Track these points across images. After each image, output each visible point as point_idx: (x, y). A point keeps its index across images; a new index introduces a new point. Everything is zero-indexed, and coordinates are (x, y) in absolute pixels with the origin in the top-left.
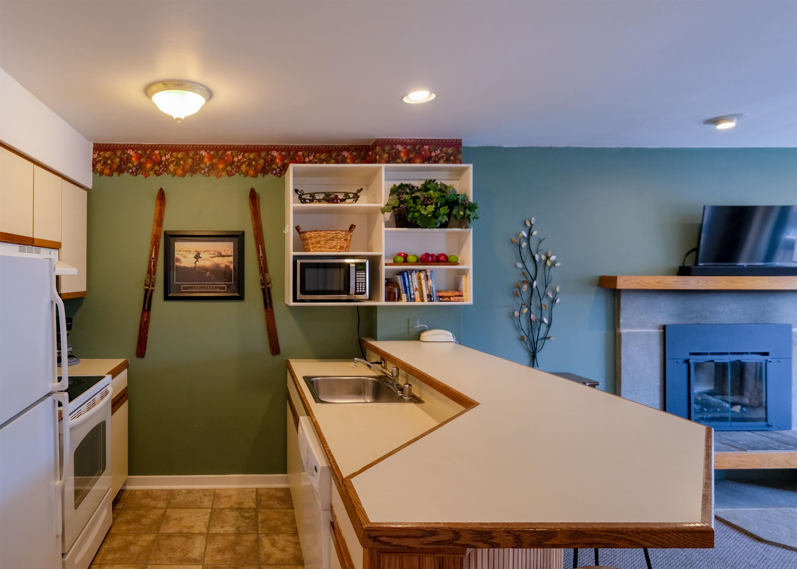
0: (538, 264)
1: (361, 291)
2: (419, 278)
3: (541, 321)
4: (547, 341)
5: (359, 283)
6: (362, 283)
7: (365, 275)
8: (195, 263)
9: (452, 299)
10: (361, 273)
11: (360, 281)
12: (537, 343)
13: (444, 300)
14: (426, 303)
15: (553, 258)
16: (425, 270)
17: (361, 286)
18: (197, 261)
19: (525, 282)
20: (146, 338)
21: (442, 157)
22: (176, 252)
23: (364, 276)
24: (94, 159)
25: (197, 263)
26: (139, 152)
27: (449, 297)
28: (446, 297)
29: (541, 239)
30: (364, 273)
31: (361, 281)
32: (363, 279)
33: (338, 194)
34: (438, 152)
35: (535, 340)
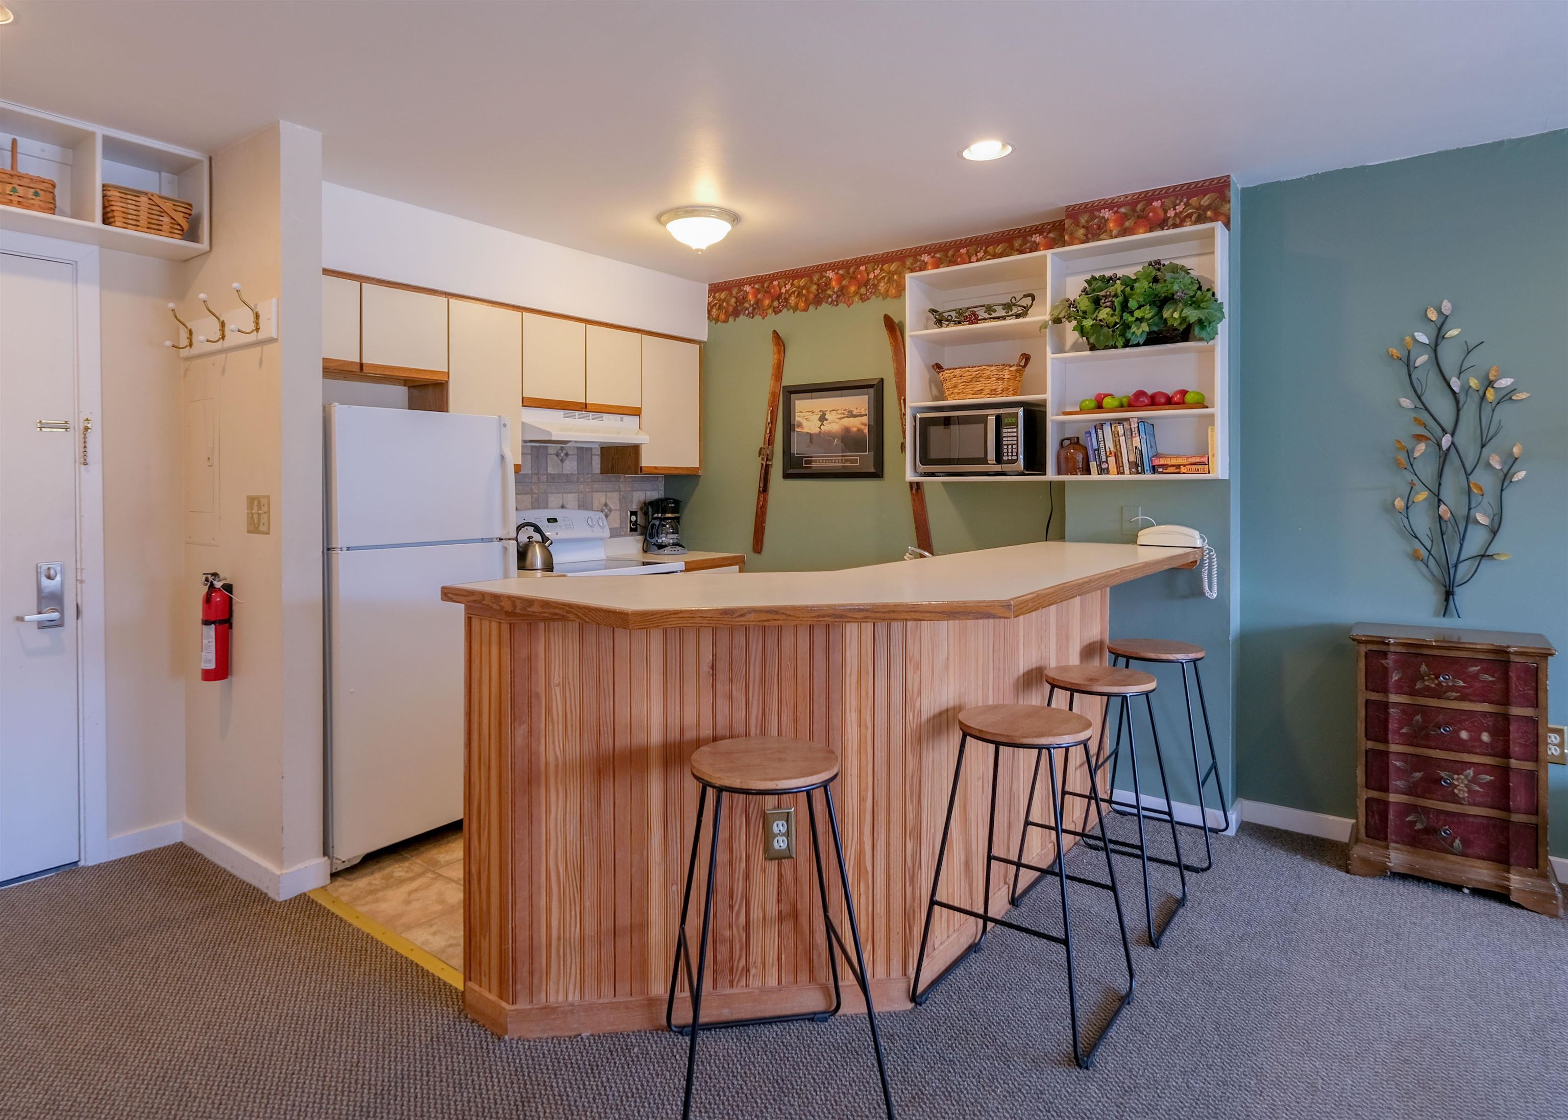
0: (1462, 398)
1: (1010, 458)
2: (1115, 435)
3: (1469, 519)
4: (1485, 562)
5: (1008, 445)
6: (1012, 445)
7: (1017, 432)
8: (820, 428)
9: (1183, 469)
10: (1010, 430)
11: (1009, 442)
12: (1456, 566)
13: (1165, 471)
14: (1127, 476)
15: (1505, 382)
16: (1127, 419)
17: (1010, 451)
18: (822, 424)
19: (1419, 438)
20: (763, 529)
21: (1190, 216)
22: (797, 414)
23: (1015, 434)
24: (709, 304)
25: (822, 427)
26: (756, 286)
27: (1178, 466)
28: (1172, 466)
29: (1472, 344)
30: (1015, 430)
31: (1011, 442)
32: (1013, 439)
33: (975, 309)
34: (1179, 208)
35: (1452, 560)
